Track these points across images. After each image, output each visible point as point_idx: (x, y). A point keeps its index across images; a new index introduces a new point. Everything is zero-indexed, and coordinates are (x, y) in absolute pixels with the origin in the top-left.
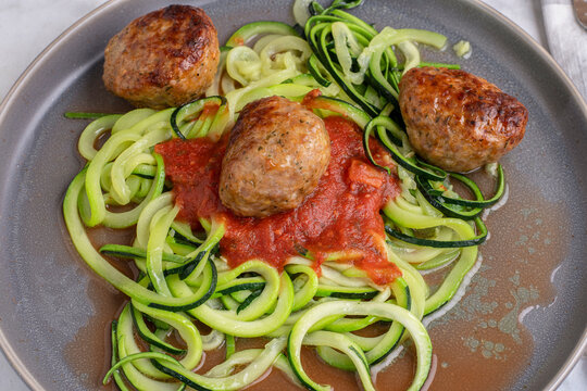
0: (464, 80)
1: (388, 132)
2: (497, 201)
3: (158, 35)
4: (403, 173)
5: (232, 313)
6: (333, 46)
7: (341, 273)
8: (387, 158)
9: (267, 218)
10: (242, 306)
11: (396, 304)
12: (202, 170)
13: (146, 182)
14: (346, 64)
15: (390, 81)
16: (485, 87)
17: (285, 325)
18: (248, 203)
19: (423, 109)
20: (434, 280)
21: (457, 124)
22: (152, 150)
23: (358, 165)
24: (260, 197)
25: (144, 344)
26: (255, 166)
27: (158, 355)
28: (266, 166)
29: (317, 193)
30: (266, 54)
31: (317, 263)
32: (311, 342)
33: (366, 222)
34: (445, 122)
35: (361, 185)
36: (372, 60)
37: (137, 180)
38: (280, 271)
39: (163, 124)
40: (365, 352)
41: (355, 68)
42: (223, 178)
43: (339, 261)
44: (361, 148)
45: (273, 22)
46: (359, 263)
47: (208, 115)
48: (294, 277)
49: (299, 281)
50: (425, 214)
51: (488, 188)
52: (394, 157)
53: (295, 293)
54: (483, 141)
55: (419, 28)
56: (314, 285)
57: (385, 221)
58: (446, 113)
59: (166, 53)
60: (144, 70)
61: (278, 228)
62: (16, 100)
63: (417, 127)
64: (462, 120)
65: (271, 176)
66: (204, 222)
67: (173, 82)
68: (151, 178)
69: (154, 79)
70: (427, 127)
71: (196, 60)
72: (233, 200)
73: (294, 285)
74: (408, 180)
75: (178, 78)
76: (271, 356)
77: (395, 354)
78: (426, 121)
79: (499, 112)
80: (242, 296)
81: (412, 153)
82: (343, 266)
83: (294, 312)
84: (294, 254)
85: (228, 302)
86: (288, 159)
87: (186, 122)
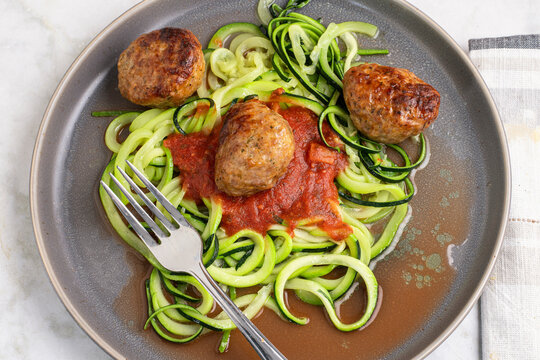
0: (391, 76)
1: (337, 116)
2: (419, 165)
3: (157, 56)
4: (349, 150)
5: (233, 269)
6: (290, 46)
7: (309, 232)
8: (337, 140)
9: (252, 196)
10: (239, 264)
11: (350, 255)
12: (200, 161)
13: (160, 170)
14: (301, 59)
15: (336, 72)
16: (407, 81)
17: (272, 274)
18: (238, 189)
19: (362, 103)
20: (377, 230)
21: (387, 114)
22: (161, 144)
23: (315, 148)
24: (246, 185)
25: (171, 297)
26: (240, 164)
27: (182, 305)
28: (248, 164)
29: (287, 175)
30: (240, 52)
31: (290, 229)
32: (290, 287)
33: (324, 191)
34: (379, 113)
35: (318, 163)
36: (321, 55)
37: (153, 169)
38: (264, 235)
39: (167, 122)
40: (329, 291)
41: (309, 62)
42: (217, 172)
43: (306, 225)
44: (317, 132)
45: (243, 23)
46: (321, 225)
47: (200, 113)
48: (274, 238)
49: (279, 242)
50: (367, 182)
51: (413, 152)
52: (342, 138)
53: (277, 251)
54: (407, 126)
55: (355, 20)
56: (290, 244)
57: (338, 188)
58: (379, 106)
59: (165, 71)
60: (150, 85)
61: (260, 204)
62: (55, 109)
63: (358, 116)
64: (391, 110)
65: (252, 171)
66: (206, 201)
67: (173, 94)
68: (164, 167)
69: (158, 92)
70: (365, 116)
71: (188, 75)
72: (226, 187)
73: (275, 244)
74: (354, 156)
75: (176, 90)
76: (262, 299)
77: (352, 291)
78: (364, 112)
79: (418, 102)
80: (239, 256)
81: (355, 132)
82: (310, 228)
83: (277, 265)
84: (274, 223)
85: (229, 260)
86: (264, 157)
87: (185, 117)
